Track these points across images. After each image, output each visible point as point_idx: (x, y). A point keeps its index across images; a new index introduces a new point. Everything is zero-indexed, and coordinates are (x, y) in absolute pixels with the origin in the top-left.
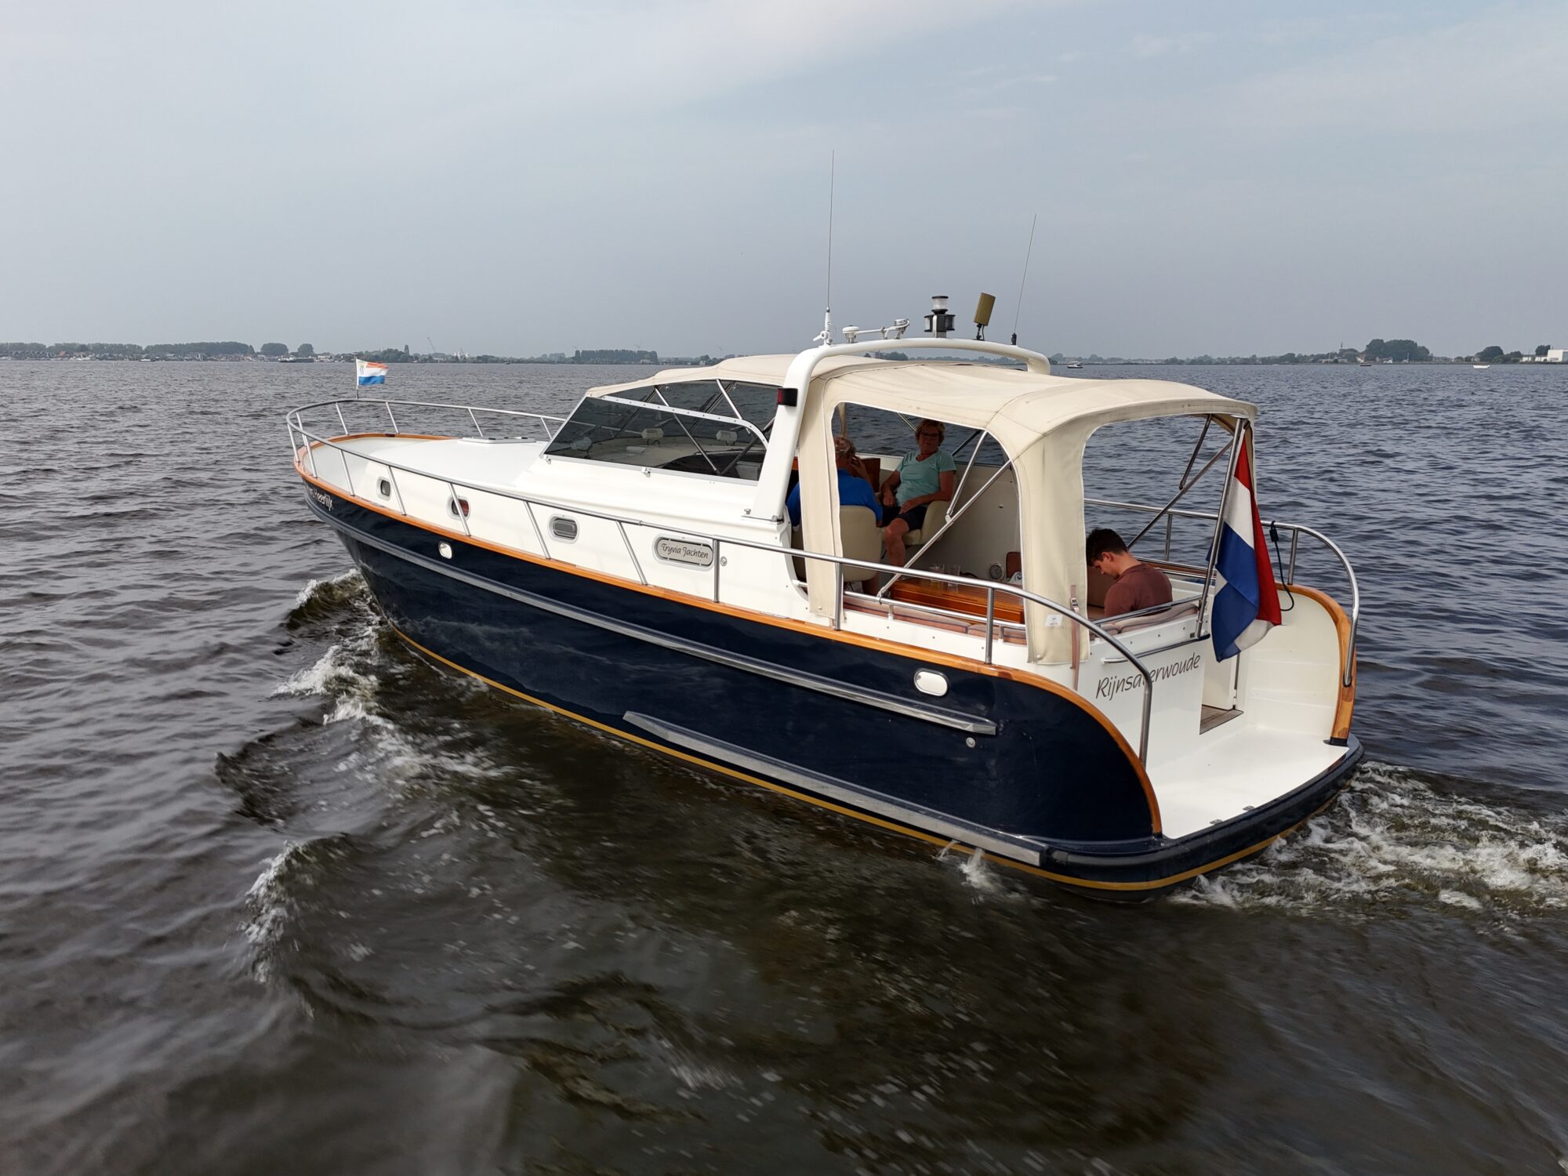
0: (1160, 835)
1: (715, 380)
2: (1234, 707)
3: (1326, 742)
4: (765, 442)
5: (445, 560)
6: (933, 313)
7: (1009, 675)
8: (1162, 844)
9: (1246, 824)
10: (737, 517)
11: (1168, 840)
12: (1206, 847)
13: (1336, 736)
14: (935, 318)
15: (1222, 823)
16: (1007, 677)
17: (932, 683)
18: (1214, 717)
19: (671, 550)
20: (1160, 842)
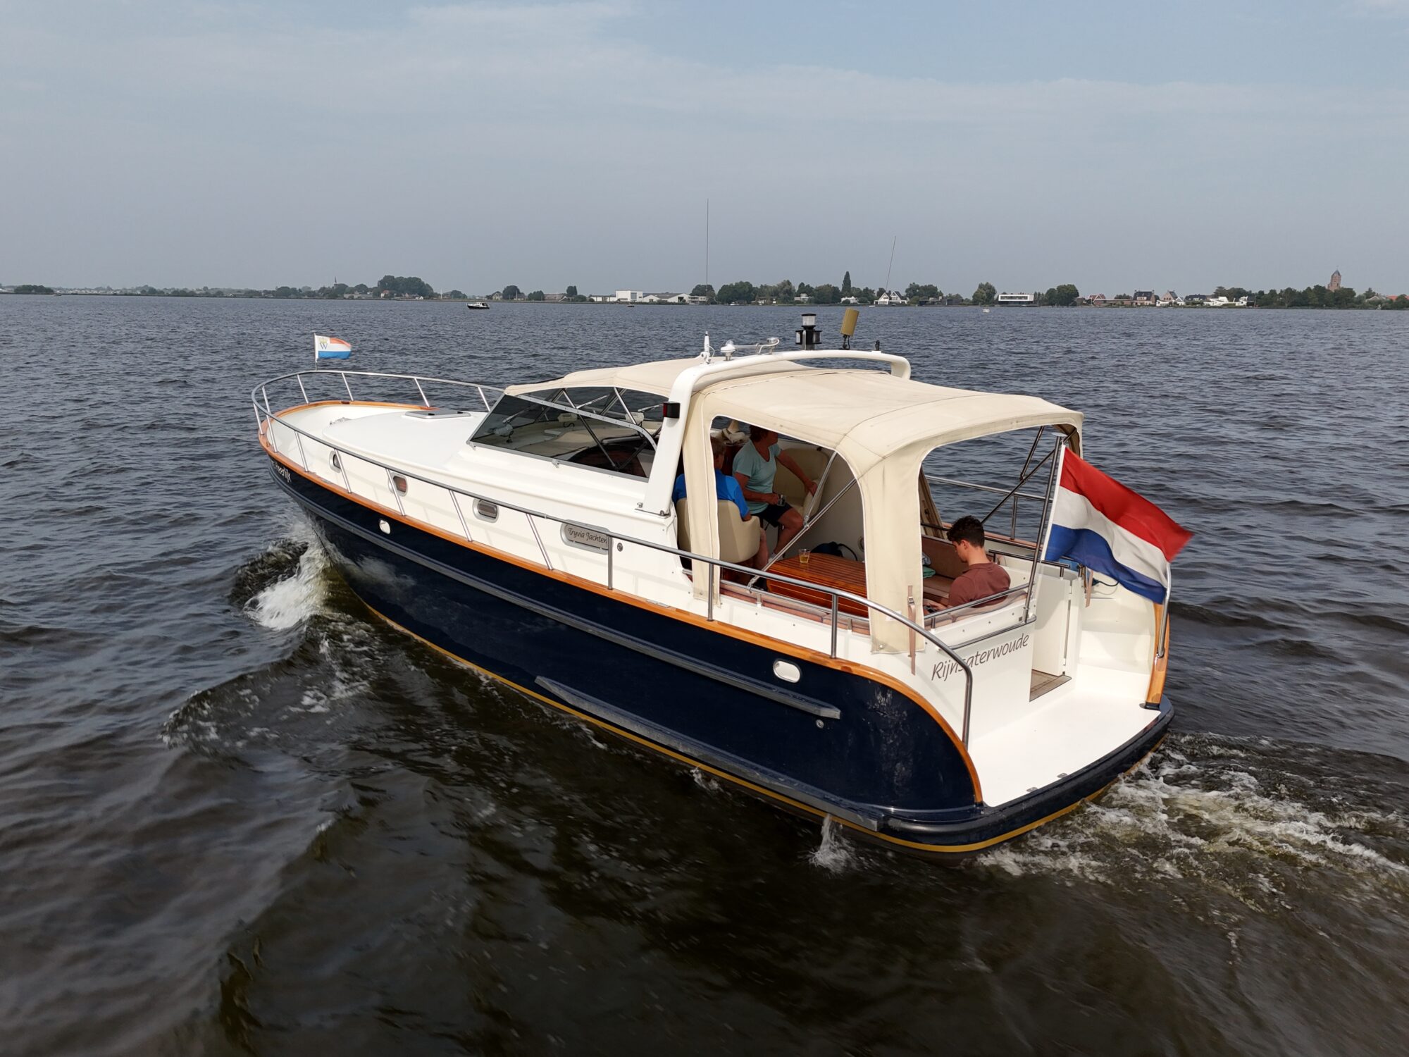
0: (982, 804)
1: (613, 388)
2: (1064, 673)
3: (1141, 705)
4: (654, 445)
5: (384, 534)
6: (802, 329)
7: (850, 669)
8: (982, 813)
9: (1058, 791)
10: (630, 509)
11: (988, 808)
12: (1022, 813)
13: (1150, 701)
14: (804, 332)
15: (1037, 790)
16: (847, 671)
17: (787, 672)
18: (1045, 684)
19: (576, 534)
20: (980, 811)
